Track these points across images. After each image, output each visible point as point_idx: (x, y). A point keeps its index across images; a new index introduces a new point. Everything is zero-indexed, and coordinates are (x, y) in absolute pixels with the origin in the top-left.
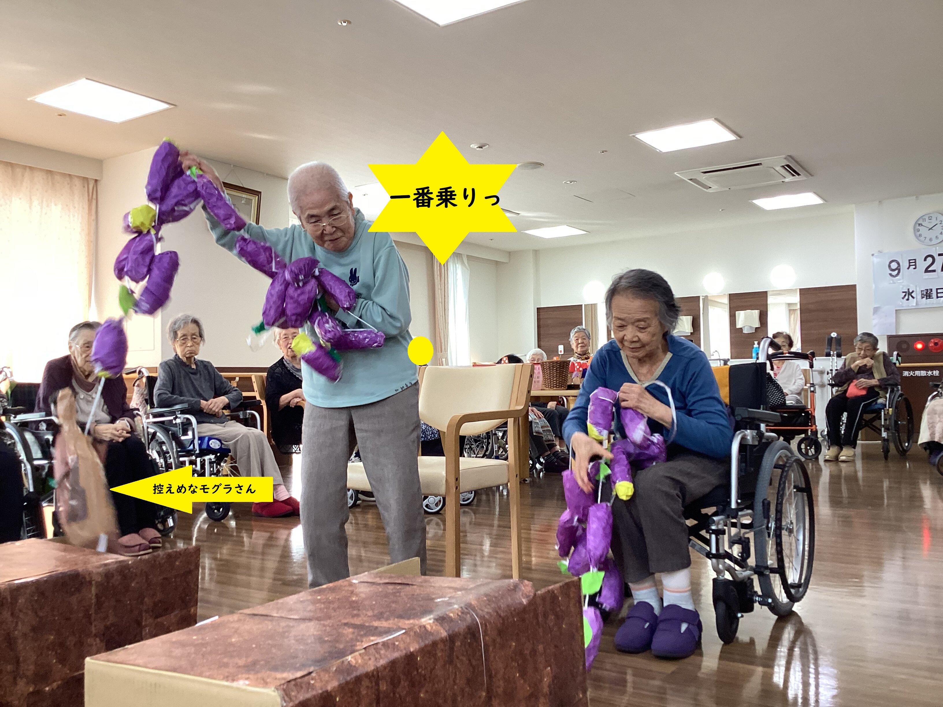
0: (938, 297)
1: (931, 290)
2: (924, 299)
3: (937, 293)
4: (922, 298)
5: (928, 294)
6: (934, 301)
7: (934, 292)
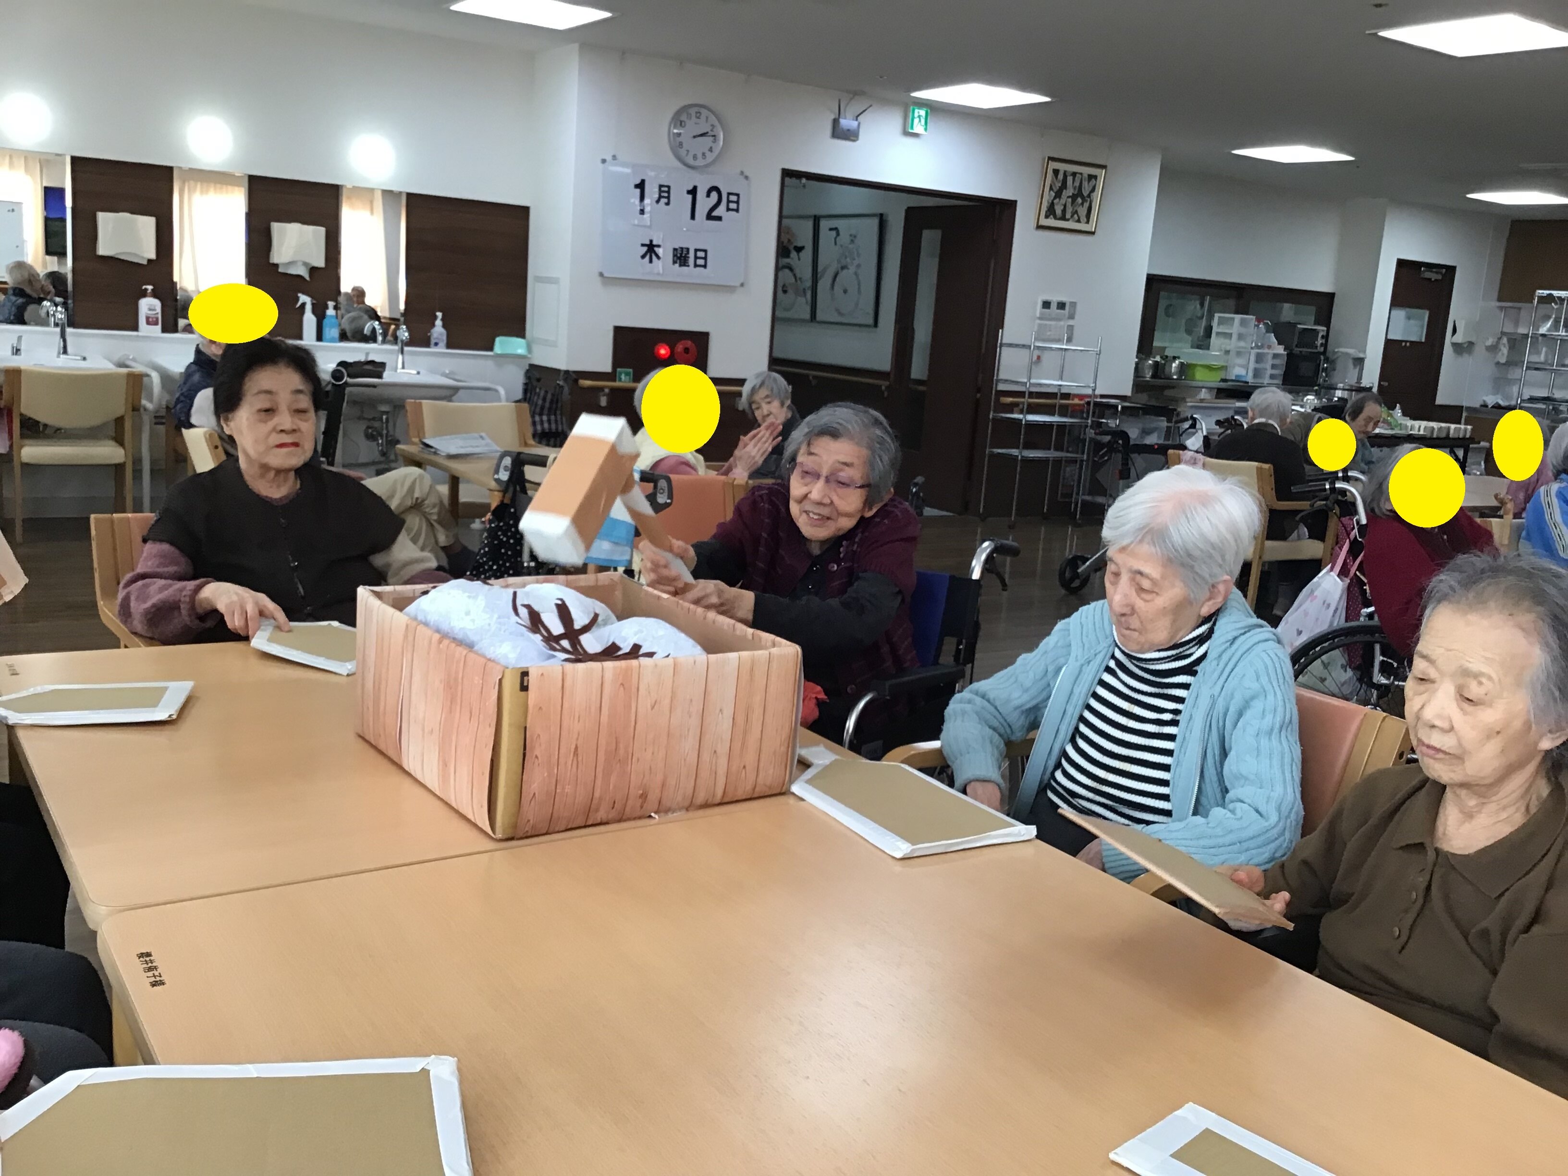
0: (696, 266)
1: (688, 249)
2: (677, 265)
3: (696, 258)
4: (674, 262)
5: (681, 257)
6: (689, 273)
7: (692, 255)
